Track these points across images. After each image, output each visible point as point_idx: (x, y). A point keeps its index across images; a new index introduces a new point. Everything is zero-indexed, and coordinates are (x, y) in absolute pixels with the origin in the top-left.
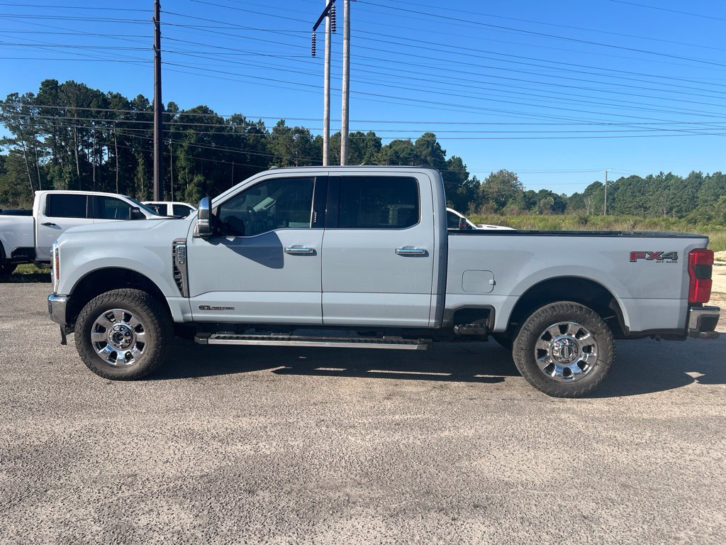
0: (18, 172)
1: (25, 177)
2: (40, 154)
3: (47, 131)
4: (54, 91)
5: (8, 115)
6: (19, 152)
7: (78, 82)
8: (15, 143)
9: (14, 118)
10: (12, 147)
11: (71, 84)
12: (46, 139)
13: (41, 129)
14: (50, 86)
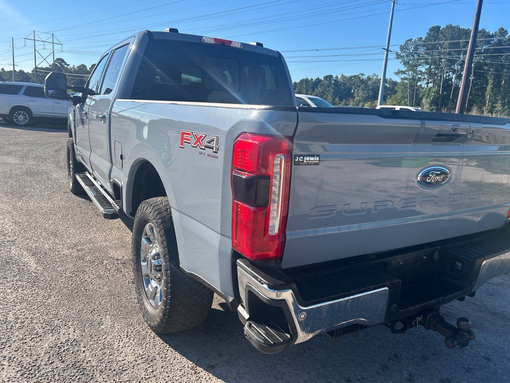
0: (403, 92)
1: (406, 96)
2: (420, 79)
3: (427, 63)
4: (436, 34)
5: (404, 54)
6: (406, 79)
7: (454, 25)
8: (405, 73)
9: (407, 56)
10: (402, 76)
11: (450, 27)
12: (426, 69)
13: (423, 63)
14: (436, 30)
